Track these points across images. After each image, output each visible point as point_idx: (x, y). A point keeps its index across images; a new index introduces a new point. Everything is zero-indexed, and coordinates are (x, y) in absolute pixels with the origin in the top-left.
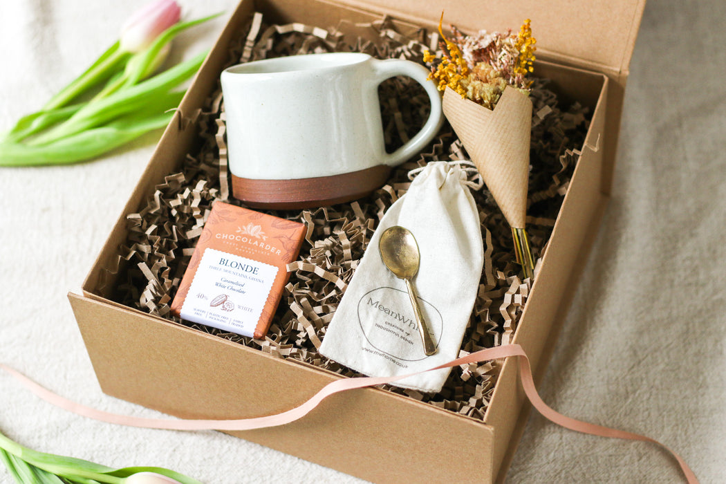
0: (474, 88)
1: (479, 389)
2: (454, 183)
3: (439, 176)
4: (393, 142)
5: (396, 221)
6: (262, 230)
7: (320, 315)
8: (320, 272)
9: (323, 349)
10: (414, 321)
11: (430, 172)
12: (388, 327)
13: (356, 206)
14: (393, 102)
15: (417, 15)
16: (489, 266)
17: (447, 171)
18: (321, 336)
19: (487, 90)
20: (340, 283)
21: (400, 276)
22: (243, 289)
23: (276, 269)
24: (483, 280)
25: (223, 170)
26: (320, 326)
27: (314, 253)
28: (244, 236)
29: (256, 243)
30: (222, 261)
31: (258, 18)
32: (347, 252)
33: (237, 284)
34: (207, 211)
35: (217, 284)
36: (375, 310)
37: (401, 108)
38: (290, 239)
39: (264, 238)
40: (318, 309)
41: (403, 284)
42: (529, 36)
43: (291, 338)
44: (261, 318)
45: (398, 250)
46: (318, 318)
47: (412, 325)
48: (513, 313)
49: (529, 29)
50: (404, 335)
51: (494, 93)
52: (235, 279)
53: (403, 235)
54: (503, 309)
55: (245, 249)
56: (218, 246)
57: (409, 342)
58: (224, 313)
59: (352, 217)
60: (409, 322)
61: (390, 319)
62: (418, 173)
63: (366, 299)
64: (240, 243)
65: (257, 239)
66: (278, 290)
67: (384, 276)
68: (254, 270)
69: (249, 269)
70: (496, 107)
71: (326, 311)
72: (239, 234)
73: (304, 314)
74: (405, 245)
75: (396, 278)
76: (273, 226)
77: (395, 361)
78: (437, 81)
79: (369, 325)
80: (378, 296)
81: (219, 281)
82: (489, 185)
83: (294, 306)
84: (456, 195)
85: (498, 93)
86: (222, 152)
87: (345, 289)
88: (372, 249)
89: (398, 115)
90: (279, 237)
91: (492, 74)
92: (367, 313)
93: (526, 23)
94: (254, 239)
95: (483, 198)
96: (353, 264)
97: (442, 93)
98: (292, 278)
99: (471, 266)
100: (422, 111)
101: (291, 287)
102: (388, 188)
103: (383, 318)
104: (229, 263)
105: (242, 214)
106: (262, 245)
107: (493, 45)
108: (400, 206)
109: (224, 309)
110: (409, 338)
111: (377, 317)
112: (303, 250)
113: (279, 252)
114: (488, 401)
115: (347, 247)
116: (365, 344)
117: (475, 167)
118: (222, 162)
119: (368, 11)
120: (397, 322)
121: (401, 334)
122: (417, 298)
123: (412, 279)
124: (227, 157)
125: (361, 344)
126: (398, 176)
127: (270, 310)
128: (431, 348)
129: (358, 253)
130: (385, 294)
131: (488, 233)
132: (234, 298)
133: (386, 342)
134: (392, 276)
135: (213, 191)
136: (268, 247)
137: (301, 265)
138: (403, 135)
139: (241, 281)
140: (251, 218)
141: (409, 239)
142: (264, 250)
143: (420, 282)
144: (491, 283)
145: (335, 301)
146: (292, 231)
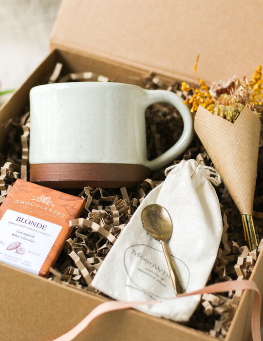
0: (219, 110)
1: (218, 324)
2: (201, 176)
3: (191, 168)
4: (152, 152)
5: (155, 201)
6: (51, 200)
7: (92, 264)
8: (95, 227)
9: (94, 283)
10: (167, 271)
11: (183, 166)
12: (147, 271)
13: (124, 190)
14: (154, 128)
16: (226, 239)
17: (197, 166)
18: (93, 275)
19: (230, 110)
20: (111, 238)
21: (158, 239)
22: (33, 239)
23: (61, 227)
24: (222, 246)
25: (24, 164)
26: (92, 270)
27: (91, 215)
28: (38, 203)
29: (46, 208)
30: (19, 219)
31: (59, 67)
32: (116, 219)
33: (29, 235)
34: (10, 186)
35: (13, 235)
36: (137, 259)
37: (159, 131)
38: (72, 208)
39: (53, 206)
40: (91, 260)
41: (159, 245)
42: (260, 79)
43: (68, 277)
44: (46, 261)
45: (156, 221)
46: (91, 265)
47: (165, 274)
48: (245, 271)
49: (260, 74)
50: (160, 279)
51: (235, 111)
52: (28, 232)
53: (160, 211)
54: (237, 267)
55: (38, 212)
56: (16, 208)
57: (163, 285)
58: (17, 256)
59: (121, 197)
60: (163, 272)
61: (148, 266)
62: (170, 170)
63: (131, 250)
64: (33, 208)
65: (46, 206)
66: (60, 242)
67: (144, 237)
68: (43, 227)
69: (39, 226)
70: (236, 122)
71: (97, 261)
72: (34, 201)
73: (80, 259)
74: (162, 218)
75: (154, 240)
76: (60, 198)
77: (152, 297)
79: (132, 268)
80: (140, 250)
81: (15, 233)
82: (226, 182)
83: (73, 255)
84: (202, 185)
85: (237, 112)
86: (25, 150)
87: (114, 241)
88: (136, 218)
89: (157, 136)
90: (64, 206)
91: (233, 100)
92: (131, 260)
93: (258, 68)
94: (45, 205)
96: (121, 227)
97: (193, 115)
98: (72, 233)
99: (213, 233)
100: (175, 135)
101: (71, 242)
102: (149, 181)
103: (143, 265)
104: (24, 221)
105: (37, 188)
106: (51, 210)
107: (233, 84)
108: (158, 191)
109: (17, 252)
110: (163, 282)
111: (139, 263)
112: (83, 213)
113: (63, 216)
114: (227, 331)
115: (116, 216)
116: (128, 282)
117: (215, 172)
118: (24, 157)
119: (139, 69)
120: (154, 269)
121: (157, 278)
122: (170, 256)
123: (167, 241)
124: (28, 154)
125: (125, 281)
126: (159, 175)
127: (54, 255)
128: (180, 290)
129: (124, 220)
130: (145, 250)
131: (225, 216)
132: (25, 245)
133: (145, 282)
134: (151, 239)
135: (15, 174)
136: (55, 212)
137: (81, 221)
139: (32, 233)
140: (44, 191)
141: (165, 214)
142: (52, 213)
143: (172, 244)
144: (227, 248)
145: (103, 255)
146: (74, 202)
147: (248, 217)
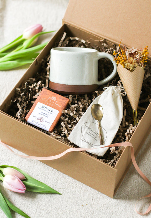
0: (127, 65)
1: (115, 157)
2: (117, 93)
3: (113, 90)
4: (100, 78)
5: (98, 102)
6: (56, 99)
7: (70, 127)
8: (72, 114)
9: (69, 138)
10: (98, 133)
11: (110, 89)
12: (90, 134)
13: (86, 96)
14: (102, 65)
15: (113, 40)
16: (124, 120)
17: (115, 89)
18: (69, 134)
19: (131, 66)
20: (77, 119)
21: (96, 119)
22: (47, 116)
23: (59, 111)
24: (121, 124)
25: (47, 79)
26: (69, 131)
27: (71, 108)
28: (51, 100)
29: (54, 103)
30: (43, 107)
31: (65, 34)
32: (81, 109)
33: (46, 114)
34: (40, 91)
35: (40, 113)
36: (87, 128)
37: (105, 68)
38: (64, 103)
39: (56, 101)
40: (70, 126)
41: (97, 122)
42: (147, 51)
43: (60, 133)
44: (52, 126)
45: (97, 111)
46: (69, 128)
47: (98, 135)
48: (129, 136)
49: (147, 49)
50: (95, 137)
51: (133, 67)
52: (46, 113)
53: (99, 107)
54: (126, 134)
55: (50, 104)
56: (42, 102)
57: (96, 140)
58: (41, 123)
59: (84, 99)
60: (97, 134)
61: (91, 132)
62: (106, 88)
63: (84, 125)
64: (49, 102)
65: (54, 101)
66: (58, 118)
67: (91, 119)
68: (52, 111)
69: (50, 110)
70: (133, 72)
71: (72, 127)
72: (49, 99)
73: (65, 126)
74: (99, 110)
75: (95, 120)
76: (60, 98)
77: (90, 145)
78: (116, 61)
79: (84, 133)
80: (88, 124)
81: (41, 113)
82: (128, 95)
83: (62, 124)
84: (117, 97)
85: (134, 67)
86: (48, 73)
87: (78, 120)
88: (89, 110)
89: (103, 70)
90: (61, 102)
91: (134, 61)
92: (84, 129)
93: (146, 47)
94: (53, 101)
95: (125, 99)
96: (82, 113)
97: (117, 65)
98: (63, 115)
99: (118, 119)
100: (111, 70)
101: (62, 118)
102: (97, 92)
103: (89, 131)
104: (44, 108)
105: (51, 93)
106: (55, 103)
107: (135, 52)
108: (99, 98)
109: (41, 121)
110: (96, 139)
111: (87, 130)
112: (68, 107)
113: (60, 106)
114: (117, 161)
115: (81, 108)
116: (82, 138)
117: (124, 89)
118: (47, 77)
119: (99, 37)
120: (93, 133)
121: (94, 137)
122: (100, 127)
123: (100, 121)
124: (49, 75)
125: (81, 138)
126: (100, 89)
127: (55, 124)
128: (102, 142)
129: (84, 110)
130: (90, 124)
131: (125, 110)
132: (44, 118)
133: (89, 138)
134: (94, 119)
135: (43, 85)
136: (57, 104)
137: (66, 111)
138: (104, 76)
139: (47, 113)
140: (53, 95)
141: (101, 108)
142: (56, 105)
143: (102, 122)
144: (124, 125)
145: (75, 124)
146: (65, 100)
147: (135, 111)
